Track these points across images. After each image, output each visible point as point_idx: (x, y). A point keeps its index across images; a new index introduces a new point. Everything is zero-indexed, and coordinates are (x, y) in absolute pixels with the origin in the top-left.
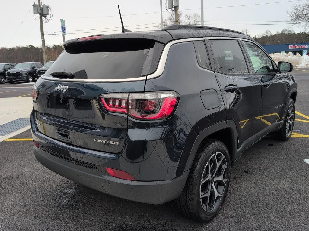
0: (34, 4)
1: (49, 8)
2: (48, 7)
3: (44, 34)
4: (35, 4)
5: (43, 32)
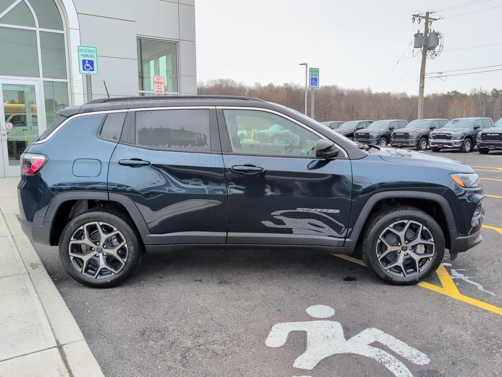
0: (417, 33)
1: (439, 36)
2: (437, 34)
3: (425, 77)
4: (420, 32)
5: (424, 74)
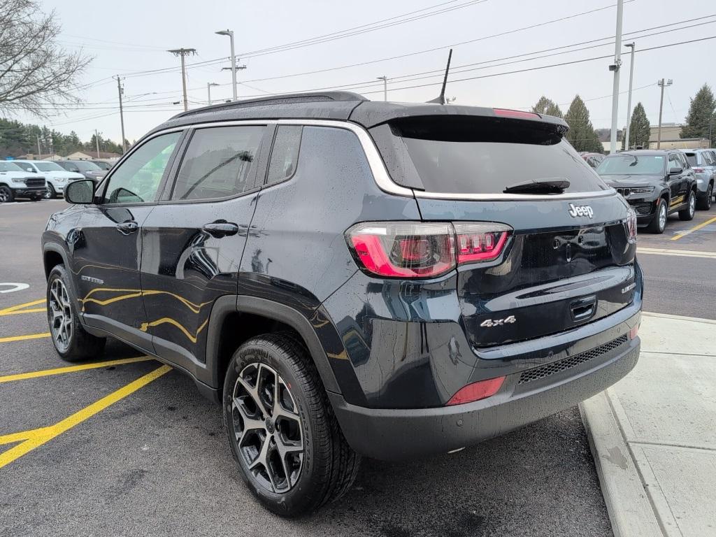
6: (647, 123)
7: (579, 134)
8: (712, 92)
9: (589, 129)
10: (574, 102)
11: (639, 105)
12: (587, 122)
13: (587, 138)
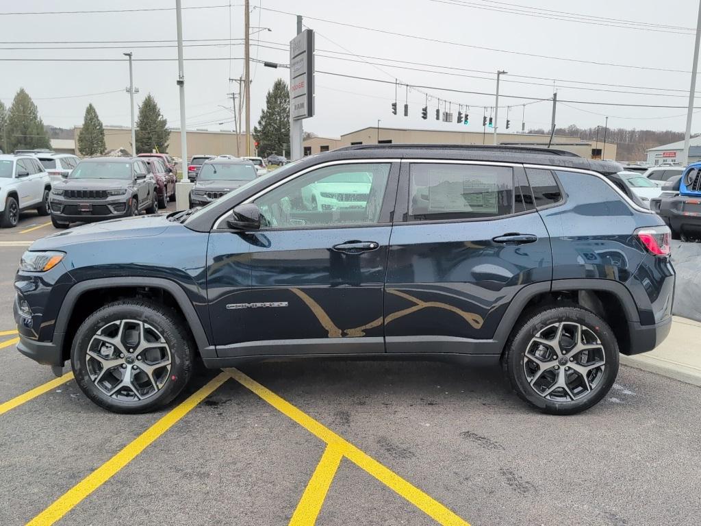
6: (100, 125)
7: (30, 130)
8: (156, 102)
9: (40, 126)
10: (19, 95)
11: (91, 105)
12: (35, 118)
13: (38, 134)
